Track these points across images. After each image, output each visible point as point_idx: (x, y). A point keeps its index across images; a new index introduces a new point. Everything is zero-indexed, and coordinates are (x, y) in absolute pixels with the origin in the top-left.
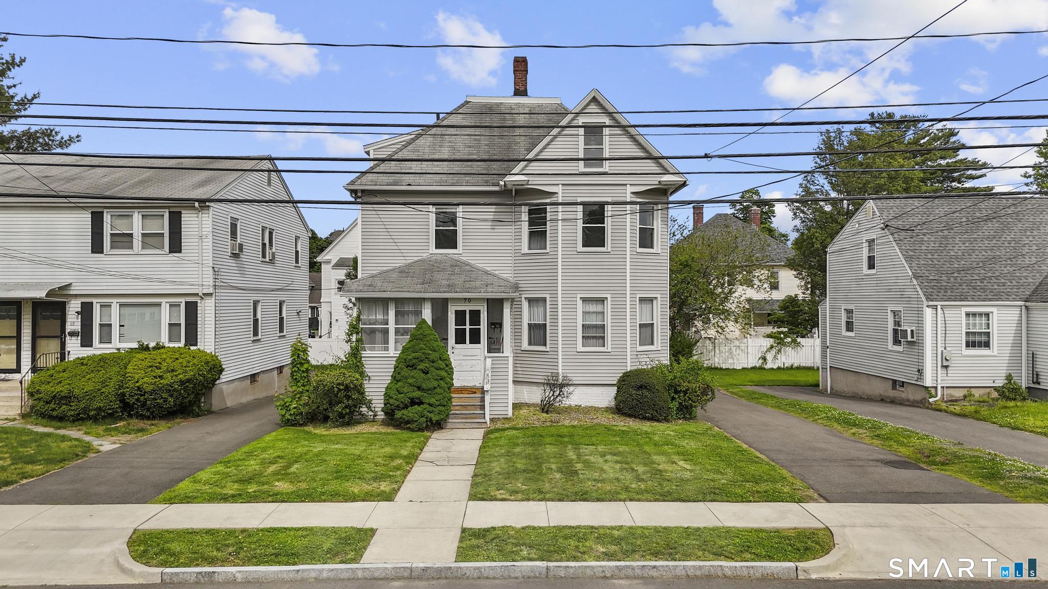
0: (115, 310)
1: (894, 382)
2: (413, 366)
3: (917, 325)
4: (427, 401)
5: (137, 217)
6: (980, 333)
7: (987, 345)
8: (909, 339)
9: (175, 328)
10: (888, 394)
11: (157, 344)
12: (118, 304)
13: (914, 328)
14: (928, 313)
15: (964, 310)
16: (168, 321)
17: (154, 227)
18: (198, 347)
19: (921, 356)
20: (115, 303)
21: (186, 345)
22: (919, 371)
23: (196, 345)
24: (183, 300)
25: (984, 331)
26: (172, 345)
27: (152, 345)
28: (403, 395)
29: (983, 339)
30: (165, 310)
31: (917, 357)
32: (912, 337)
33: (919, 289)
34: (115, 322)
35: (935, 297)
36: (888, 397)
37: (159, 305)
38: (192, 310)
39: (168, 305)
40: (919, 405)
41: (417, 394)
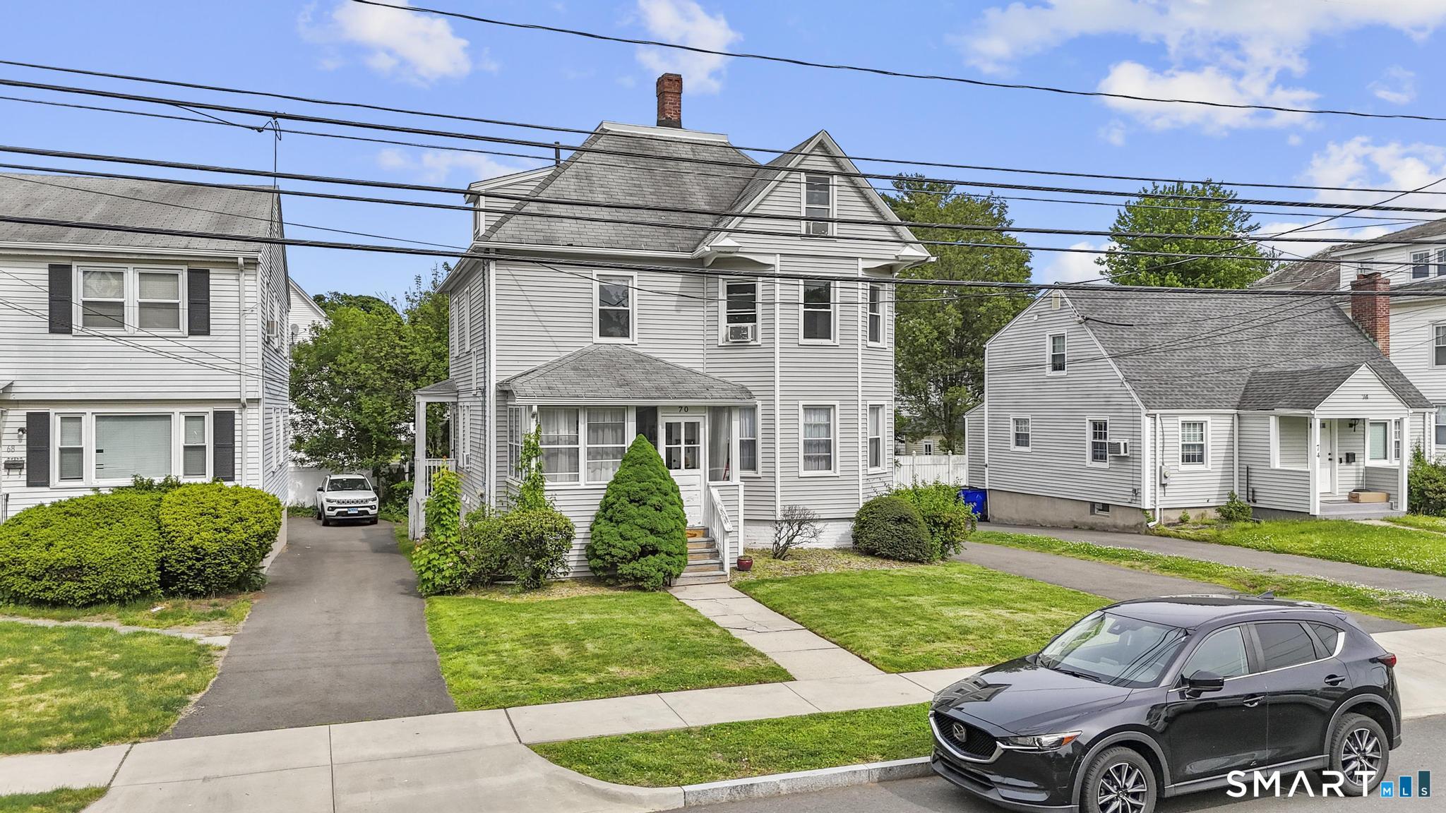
0: (89, 423)
1: (1093, 504)
2: (641, 500)
3: (1131, 437)
4: (664, 548)
5: (131, 277)
6: (1194, 446)
7: (1201, 459)
8: (1122, 454)
9: (195, 455)
10: (1084, 520)
11: (166, 480)
12: (94, 416)
13: (1126, 441)
14: (1147, 423)
15: (1181, 419)
16: (182, 443)
17: (160, 293)
18: (237, 482)
19: (1138, 473)
20: (89, 414)
21: (216, 480)
22: (1135, 491)
23: (232, 479)
24: (209, 410)
25: (1198, 443)
26: (192, 480)
27: (158, 480)
28: (631, 542)
29: (1197, 452)
30: (179, 424)
31: (1131, 475)
32: (1126, 452)
33: (1133, 395)
34: (89, 443)
35: (1153, 404)
36: (1084, 524)
37: (168, 417)
38: (224, 424)
39: (183, 417)
40: (1133, 531)
41: (652, 539)
